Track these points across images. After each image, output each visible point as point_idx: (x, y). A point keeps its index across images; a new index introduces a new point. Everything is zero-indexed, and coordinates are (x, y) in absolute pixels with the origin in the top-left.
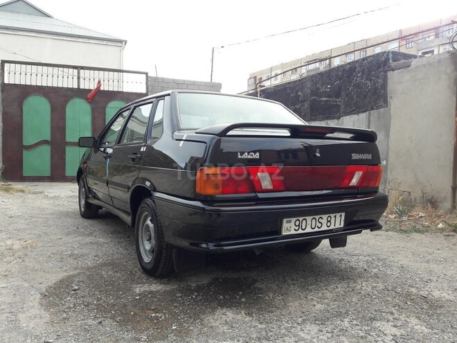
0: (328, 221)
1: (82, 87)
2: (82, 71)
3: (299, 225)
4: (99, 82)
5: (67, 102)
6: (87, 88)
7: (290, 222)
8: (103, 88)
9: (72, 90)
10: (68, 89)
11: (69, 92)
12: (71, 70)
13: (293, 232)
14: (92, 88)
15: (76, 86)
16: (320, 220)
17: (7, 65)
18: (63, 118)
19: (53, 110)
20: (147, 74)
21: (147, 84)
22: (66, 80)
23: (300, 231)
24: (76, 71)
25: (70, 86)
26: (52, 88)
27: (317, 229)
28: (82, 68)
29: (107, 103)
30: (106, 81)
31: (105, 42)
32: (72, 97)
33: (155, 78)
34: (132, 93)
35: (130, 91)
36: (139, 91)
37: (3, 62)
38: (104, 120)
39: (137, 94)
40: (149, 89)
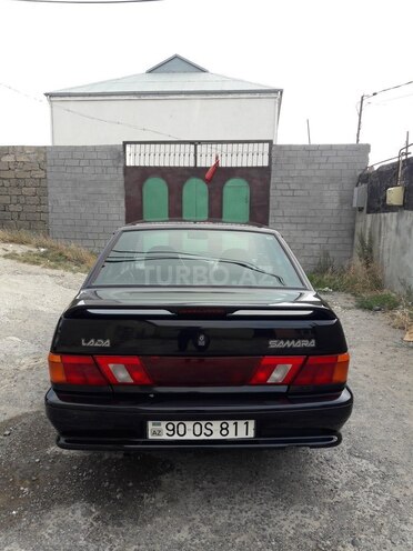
0: (222, 429)
1: (198, 165)
2: (199, 146)
3: (173, 430)
4: (217, 158)
5: (183, 183)
6: (203, 165)
7: (160, 425)
8: (223, 164)
9: (188, 169)
10: (185, 168)
11: (186, 173)
12: (188, 146)
13: (165, 437)
14: (208, 165)
15: (192, 165)
16: (208, 426)
17: (128, 147)
18: (180, 201)
19: (171, 192)
20: (270, 142)
21: (270, 155)
22: (181, 158)
23: (176, 437)
24: (193, 146)
25: (187, 165)
26: (170, 168)
27: (203, 437)
28: (200, 142)
29: (224, 182)
30: (224, 155)
31: (258, 95)
32: (187, 178)
33: (281, 147)
34: (252, 168)
35: (249, 165)
36: (260, 165)
37: (125, 143)
38: (221, 201)
39: (257, 168)
40: (273, 161)
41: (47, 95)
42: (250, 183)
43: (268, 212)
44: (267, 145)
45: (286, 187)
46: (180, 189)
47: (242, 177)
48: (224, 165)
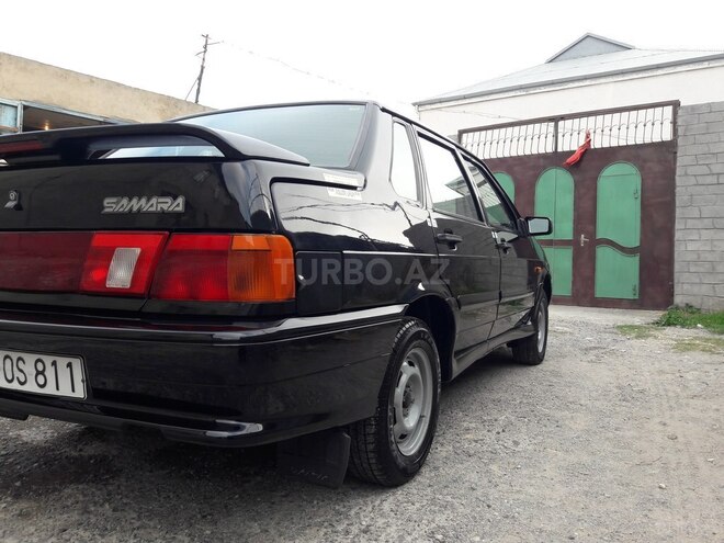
0: (38, 372)
1: (560, 150)
2: (561, 123)
4: (588, 136)
5: (536, 177)
6: (566, 149)
8: (596, 144)
9: (545, 156)
10: (539, 155)
11: (542, 161)
12: (544, 125)
14: (575, 148)
15: (550, 149)
16: (21, 365)
17: (464, 136)
18: (531, 202)
19: (518, 191)
20: (675, 104)
21: (674, 123)
22: (536, 143)
24: (552, 124)
25: (542, 151)
26: (517, 158)
27: (17, 385)
28: (563, 118)
29: (600, 170)
30: (598, 131)
32: (544, 168)
33: (693, 108)
34: (644, 146)
35: (639, 142)
36: (657, 139)
37: (461, 133)
38: (594, 199)
39: (652, 144)
40: (680, 132)
41: (414, 104)
42: (642, 169)
43: (673, 211)
44: (669, 109)
45: (705, 170)
46: (532, 186)
47: (627, 160)
48: (598, 146)
